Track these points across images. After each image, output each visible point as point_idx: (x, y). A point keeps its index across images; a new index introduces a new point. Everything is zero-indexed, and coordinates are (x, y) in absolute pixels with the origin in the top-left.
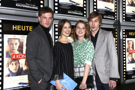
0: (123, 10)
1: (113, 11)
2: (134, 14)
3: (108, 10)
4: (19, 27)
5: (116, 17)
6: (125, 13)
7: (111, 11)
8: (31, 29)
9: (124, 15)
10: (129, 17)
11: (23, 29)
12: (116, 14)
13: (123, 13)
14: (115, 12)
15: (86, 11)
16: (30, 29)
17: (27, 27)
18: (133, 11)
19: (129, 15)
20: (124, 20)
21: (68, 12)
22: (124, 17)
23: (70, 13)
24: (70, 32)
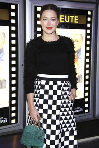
4: (62, 17)
8: (76, 21)
11: (67, 20)
16: (75, 19)
17: (72, 17)
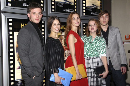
0: (83, 3)
1: (73, 4)
2: (94, 7)
3: (67, 3)
5: (75, 10)
6: (85, 6)
7: (70, 4)
9: (84, 8)
10: (90, 10)
12: (75, 7)
13: (83, 6)
14: (75, 5)
15: (43, 4)
18: (93, 5)
19: (89, 8)
20: (84, 14)
21: (24, 5)
22: (84, 11)
23: (26, 5)
24: (59, 29)
